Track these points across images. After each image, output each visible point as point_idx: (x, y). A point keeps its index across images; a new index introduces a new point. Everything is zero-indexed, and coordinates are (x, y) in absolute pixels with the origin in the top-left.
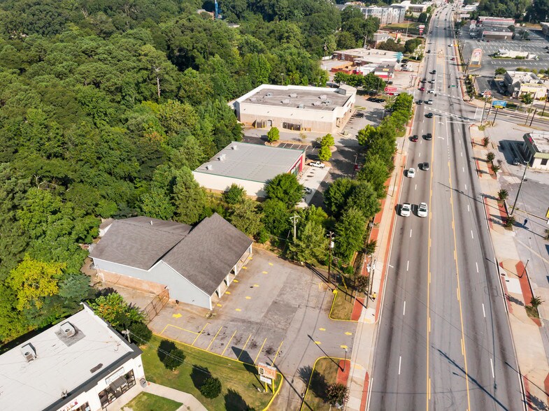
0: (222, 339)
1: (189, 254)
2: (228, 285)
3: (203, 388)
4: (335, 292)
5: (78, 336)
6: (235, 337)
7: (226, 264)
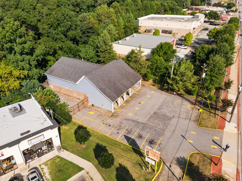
0: (118, 129)
1: (102, 77)
2: (125, 100)
3: (100, 159)
4: (201, 110)
5: (22, 112)
6: (127, 129)
7: (124, 86)
